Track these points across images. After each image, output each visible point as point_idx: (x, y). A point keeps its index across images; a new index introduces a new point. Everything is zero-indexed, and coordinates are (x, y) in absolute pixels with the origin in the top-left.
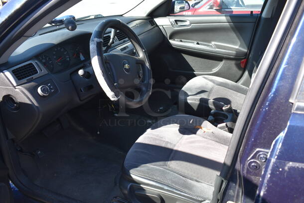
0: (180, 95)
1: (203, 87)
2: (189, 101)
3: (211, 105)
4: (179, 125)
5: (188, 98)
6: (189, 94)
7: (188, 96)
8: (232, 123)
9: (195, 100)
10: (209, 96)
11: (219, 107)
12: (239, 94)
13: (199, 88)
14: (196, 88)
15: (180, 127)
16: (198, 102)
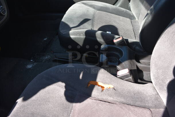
0: (60, 29)
1: (84, 14)
2: (72, 37)
3: (99, 38)
4: (64, 84)
5: (71, 32)
6: (71, 26)
7: (70, 29)
8: (129, 61)
9: (79, 34)
10: (93, 25)
11: (109, 40)
12: (121, 18)
13: (81, 17)
14: (78, 17)
15: (66, 87)
16: (83, 37)
